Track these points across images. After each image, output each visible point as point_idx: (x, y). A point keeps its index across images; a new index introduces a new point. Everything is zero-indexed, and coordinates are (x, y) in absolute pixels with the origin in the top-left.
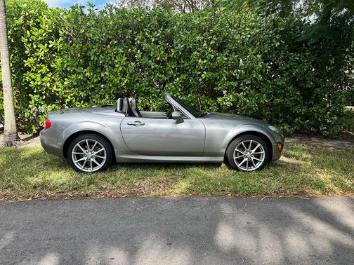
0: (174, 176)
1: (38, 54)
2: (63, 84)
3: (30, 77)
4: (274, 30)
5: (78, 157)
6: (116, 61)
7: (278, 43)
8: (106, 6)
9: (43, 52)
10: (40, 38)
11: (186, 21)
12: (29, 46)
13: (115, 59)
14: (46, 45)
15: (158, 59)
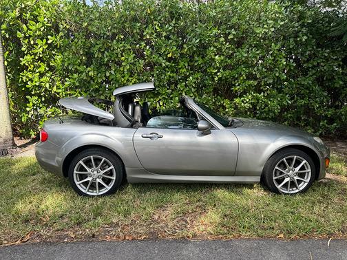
0: (201, 203)
1: (36, 51)
2: (63, 84)
3: (27, 77)
4: (300, 23)
5: (82, 177)
6: (123, 58)
7: (305, 37)
9: (41, 49)
10: (38, 33)
12: (26, 41)
13: (122, 56)
14: (45, 40)
15: (170, 55)
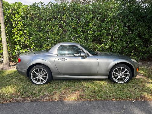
1: (18, 26)
2: (30, 40)
3: (15, 37)
4: (129, 11)
6: (54, 28)
8: (49, 3)
9: (20, 25)
10: (19, 19)
11: (86, 8)
12: (14, 23)
14: (22, 22)
15: (73, 26)
